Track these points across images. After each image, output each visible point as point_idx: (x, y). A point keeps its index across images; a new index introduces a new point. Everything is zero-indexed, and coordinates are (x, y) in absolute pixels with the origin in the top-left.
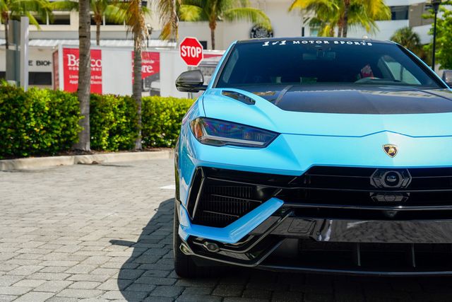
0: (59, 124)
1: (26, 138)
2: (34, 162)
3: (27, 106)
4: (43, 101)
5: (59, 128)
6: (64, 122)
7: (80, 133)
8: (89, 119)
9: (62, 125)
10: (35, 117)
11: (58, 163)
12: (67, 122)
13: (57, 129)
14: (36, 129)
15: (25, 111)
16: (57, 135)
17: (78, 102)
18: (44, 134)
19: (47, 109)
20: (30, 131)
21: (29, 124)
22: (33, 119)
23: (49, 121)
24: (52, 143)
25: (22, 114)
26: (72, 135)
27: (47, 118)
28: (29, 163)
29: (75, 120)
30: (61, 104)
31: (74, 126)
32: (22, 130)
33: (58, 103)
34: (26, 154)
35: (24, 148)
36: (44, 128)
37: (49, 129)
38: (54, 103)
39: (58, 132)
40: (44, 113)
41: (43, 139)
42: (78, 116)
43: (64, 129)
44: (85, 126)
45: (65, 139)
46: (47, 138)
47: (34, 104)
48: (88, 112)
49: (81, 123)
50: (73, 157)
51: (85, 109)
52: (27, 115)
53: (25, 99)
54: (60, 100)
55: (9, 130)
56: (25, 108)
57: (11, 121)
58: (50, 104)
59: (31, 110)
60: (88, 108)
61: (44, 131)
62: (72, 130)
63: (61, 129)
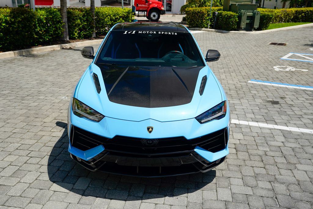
0: (52, 29)
1: (36, 36)
2: (40, 50)
3: (35, 21)
4: (42, 18)
5: (52, 30)
6: (54, 27)
7: (64, 32)
8: (67, 25)
9: (53, 29)
10: (38, 26)
11: (52, 49)
12: (56, 27)
13: (51, 31)
14: (40, 32)
15: (33, 23)
16: (52, 34)
17: (61, 16)
18: (44, 34)
19: (45, 21)
20: (37, 33)
21: (36, 30)
22: (38, 27)
23: (46, 27)
24: (48, 38)
25: (32, 25)
26: (59, 33)
27: (45, 26)
28: (38, 50)
29: (60, 25)
30: (52, 18)
31: (60, 29)
32: (33, 33)
33: (50, 18)
34: (36, 45)
35: (35, 41)
36: (45, 31)
37: (47, 31)
38: (48, 18)
39: (51, 33)
40: (44, 23)
41: (44, 37)
42: (61, 23)
43: (54, 31)
44: (66, 28)
45: (56, 36)
46: (46, 36)
47: (38, 19)
48: (67, 21)
49: (63, 27)
50: (60, 45)
51: (65, 20)
52: (35, 25)
53: (33, 17)
54: (51, 17)
55: (26, 34)
56: (34, 22)
57: (27, 29)
58: (46, 19)
59: (37, 22)
60: (66, 19)
61: (44, 33)
62: (59, 31)
63: (53, 31)
